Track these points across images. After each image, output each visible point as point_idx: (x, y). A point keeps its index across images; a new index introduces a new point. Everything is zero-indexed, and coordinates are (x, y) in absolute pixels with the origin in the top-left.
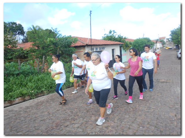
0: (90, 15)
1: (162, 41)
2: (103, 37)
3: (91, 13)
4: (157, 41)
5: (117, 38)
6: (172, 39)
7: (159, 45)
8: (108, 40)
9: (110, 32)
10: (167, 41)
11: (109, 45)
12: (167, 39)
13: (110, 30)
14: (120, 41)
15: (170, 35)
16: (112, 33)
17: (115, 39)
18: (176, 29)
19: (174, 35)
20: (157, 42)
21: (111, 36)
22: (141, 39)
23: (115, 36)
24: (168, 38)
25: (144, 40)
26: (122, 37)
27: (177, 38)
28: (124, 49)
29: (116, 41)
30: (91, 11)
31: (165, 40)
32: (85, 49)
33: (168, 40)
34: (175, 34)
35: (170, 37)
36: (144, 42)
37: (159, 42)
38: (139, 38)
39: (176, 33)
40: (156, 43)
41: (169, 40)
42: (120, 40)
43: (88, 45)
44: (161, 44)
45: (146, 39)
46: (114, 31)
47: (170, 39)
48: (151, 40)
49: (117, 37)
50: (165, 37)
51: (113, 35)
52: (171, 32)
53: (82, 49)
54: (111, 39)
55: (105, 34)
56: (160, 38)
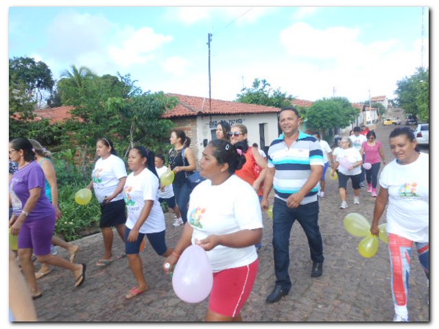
0: (209, 44)
1: (377, 106)
2: (238, 95)
3: (210, 40)
4: (365, 106)
5: (272, 98)
6: (401, 102)
7: (371, 116)
8: (252, 103)
9: (256, 84)
10: (389, 107)
11: (252, 114)
12: (389, 101)
13: (256, 80)
14: (278, 106)
15: (397, 91)
16: (261, 86)
17: (267, 101)
18: (409, 77)
19: (406, 92)
20: (366, 108)
21: (257, 94)
22: (329, 100)
23: (266, 93)
24: (391, 99)
25: (334, 103)
26: (284, 95)
27: (412, 100)
29: (268, 105)
30: (210, 35)
31: (385, 104)
32: (196, 124)
33: (391, 104)
34: (407, 89)
35: (396, 96)
36: (334, 107)
37: (370, 108)
38: (324, 99)
39: (408, 87)
40: (364, 110)
41: (394, 104)
42: (279, 102)
43: (202, 115)
44: (376, 113)
45: (339, 100)
46: (264, 81)
47: (395, 102)
48: (350, 104)
49: (271, 95)
50: (384, 97)
51: (262, 90)
52: (399, 84)
53: (189, 122)
54: (258, 100)
55: (244, 89)
56: (372, 98)
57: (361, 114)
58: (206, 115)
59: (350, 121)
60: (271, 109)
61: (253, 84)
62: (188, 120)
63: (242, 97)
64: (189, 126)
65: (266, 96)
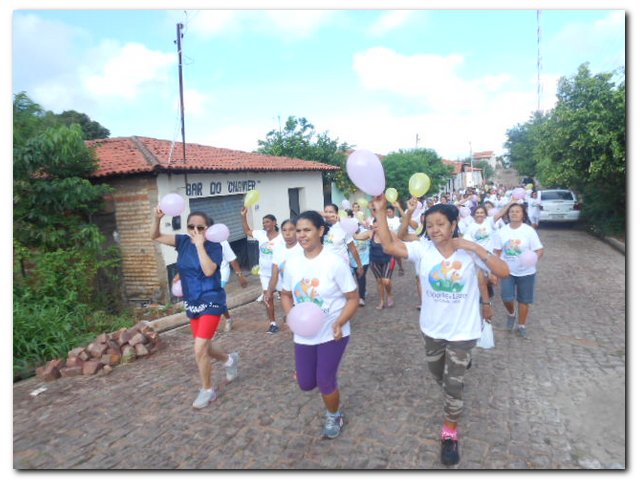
0: (179, 43)
1: (480, 164)
2: (261, 143)
3: (180, 36)
4: (464, 166)
5: (314, 148)
6: (513, 158)
7: (473, 178)
8: (280, 155)
9: (290, 125)
10: (498, 167)
12: (498, 159)
13: (290, 118)
14: (325, 160)
15: (507, 144)
16: (298, 128)
17: (306, 152)
18: (522, 124)
19: (518, 144)
20: (466, 168)
21: (292, 141)
22: (409, 155)
23: (305, 140)
24: (499, 156)
25: (415, 157)
26: (334, 143)
27: (528, 156)
28: (341, 190)
29: (309, 159)
30: (180, 27)
31: (493, 163)
32: (156, 189)
33: (500, 162)
34: (521, 141)
35: (506, 151)
36: (415, 164)
37: (472, 168)
38: (402, 152)
39: (523, 138)
40: (463, 170)
41: (503, 163)
42: (327, 154)
43: (172, 172)
44: (480, 175)
45: (424, 153)
46: (304, 121)
47: (505, 159)
48: (440, 160)
49: (313, 141)
50: (491, 153)
51: (299, 133)
52: (509, 134)
53: (144, 185)
54: (292, 150)
55: (271, 134)
56: (476, 155)
57: (459, 176)
58: (179, 172)
59: (440, 186)
60: (311, 164)
61: (285, 126)
62: (142, 181)
63: (267, 144)
64: (143, 192)
65: (305, 144)
